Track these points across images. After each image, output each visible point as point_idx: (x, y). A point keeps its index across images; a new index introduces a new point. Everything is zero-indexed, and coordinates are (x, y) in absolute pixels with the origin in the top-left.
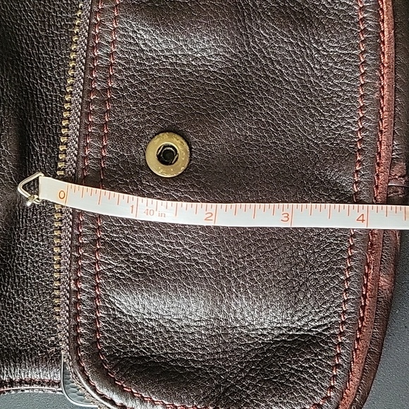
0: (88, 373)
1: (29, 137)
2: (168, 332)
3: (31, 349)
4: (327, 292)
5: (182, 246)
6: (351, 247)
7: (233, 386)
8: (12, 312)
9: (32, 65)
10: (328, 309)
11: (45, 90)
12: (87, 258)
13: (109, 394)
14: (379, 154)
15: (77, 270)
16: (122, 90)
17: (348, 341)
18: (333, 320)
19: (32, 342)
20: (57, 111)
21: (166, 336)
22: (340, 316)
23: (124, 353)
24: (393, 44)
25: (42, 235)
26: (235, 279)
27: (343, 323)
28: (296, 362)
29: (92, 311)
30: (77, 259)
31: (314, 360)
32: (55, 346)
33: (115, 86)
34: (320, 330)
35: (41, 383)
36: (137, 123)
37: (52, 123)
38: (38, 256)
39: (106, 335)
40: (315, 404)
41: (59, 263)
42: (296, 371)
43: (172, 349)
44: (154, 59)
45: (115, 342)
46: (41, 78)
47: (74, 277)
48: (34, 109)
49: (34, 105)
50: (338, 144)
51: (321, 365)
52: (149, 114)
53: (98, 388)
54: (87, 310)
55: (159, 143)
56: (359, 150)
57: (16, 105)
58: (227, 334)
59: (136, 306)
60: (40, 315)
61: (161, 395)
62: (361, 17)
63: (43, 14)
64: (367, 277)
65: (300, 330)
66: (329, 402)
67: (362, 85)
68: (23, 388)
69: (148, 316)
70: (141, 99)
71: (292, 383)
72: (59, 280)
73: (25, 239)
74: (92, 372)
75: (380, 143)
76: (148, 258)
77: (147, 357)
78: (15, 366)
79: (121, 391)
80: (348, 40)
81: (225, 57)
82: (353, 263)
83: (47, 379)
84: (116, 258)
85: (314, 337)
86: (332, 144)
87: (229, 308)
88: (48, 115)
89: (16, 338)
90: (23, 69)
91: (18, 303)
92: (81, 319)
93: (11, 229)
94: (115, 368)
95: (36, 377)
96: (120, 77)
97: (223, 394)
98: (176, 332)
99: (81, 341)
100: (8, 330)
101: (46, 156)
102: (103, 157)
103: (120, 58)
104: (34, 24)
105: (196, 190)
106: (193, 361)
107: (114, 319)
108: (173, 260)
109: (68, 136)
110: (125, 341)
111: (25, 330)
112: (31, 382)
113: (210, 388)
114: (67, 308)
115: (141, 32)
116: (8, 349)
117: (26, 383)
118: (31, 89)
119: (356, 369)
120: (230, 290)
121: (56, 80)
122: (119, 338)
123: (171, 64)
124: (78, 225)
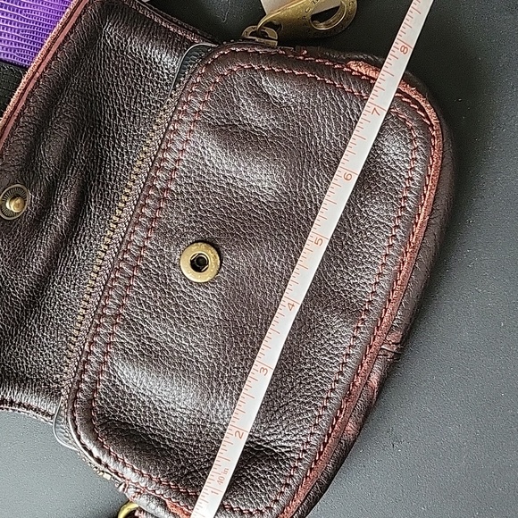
0: (78, 424)
1: (88, 197)
2: (156, 409)
3: (37, 380)
4: (299, 421)
5: (189, 342)
6: (332, 390)
7: (195, 471)
8: (30, 343)
9: (109, 134)
10: (295, 435)
11: (115, 158)
12: (105, 327)
13: (90, 446)
14: (382, 319)
15: (94, 335)
16: (178, 194)
17: (302, 468)
18: (297, 446)
19: (39, 373)
20: (120, 179)
21: (153, 412)
22: (303, 444)
23: (113, 416)
24: (425, 229)
25: (75, 284)
26: (225, 384)
27: (304, 451)
28: (255, 470)
29: (95, 373)
30: (97, 326)
31: (269, 473)
32: (58, 383)
33: (173, 189)
34: (283, 450)
35: (37, 410)
36: (183, 226)
37: (112, 189)
38: (66, 301)
39: (102, 396)
40: (258, 510)
41: (81, 323)
42: (252, 477)
43: (154, 425)
44: (214, 175)
45: (108, 404)
46: (114, 147)
47: (90, 340)
48: (100, 174)
49: (101, 170)
50: (350, 298)
51: (274, 480)
52: (195, 222)
53: (82, 438)
54: (92, 371)
55: (195, 250)
56: (366, 310)
57: (85, 168)
58: (205, 427)
59: (135, 380)
60: (53, 352)
61: (133, 461)
62: (405, 195)
63: (133, 91)
64: (337, 420)
65: (267, 444)
66: (271, 512)
67: (386, 255)
68: (20, 410)
69: (142, 391)
70: (192, 206)
71: (245, 486)
72: (77, 337)
73: (59, 283)
74: (81, 423)
75: (386, 310)
76: (157, 343)
77: (131, 425)
78: (19, 390)
79: (101, 447)
80: (387, 211)
81: (276, 192)
82: (328, 404)
83: (43, 409)
84: (130, 335)
85: (276, 454)
86: (346, 296)
87: (213, 406)
88: (111, 180)
89: (27, 367)
90: (100, 137)
91: (37, 336)
92: (85, 377)
93: (49, 273)
94: (101, 426)
95: (34, 404)
96: (179, 182)
97: (186, 475)
98: (162, 411)
99: (80, 395)
100: (22, 358)
101: (98, 217)
102: (145, 246)
103: (184, 166)
104: (122, 98)
105: (215, 299)
106: (169, 440)
107: (113, 385)
108: (178, 352)
109: (120, 217)
110: (117, 406)
111: (36, 361)
112: (29, 407)
113: (176, 467)
114: (76, 364)
115: (209, 149)
116: (17, 374)
117: (24, 407)
118: (102, 155)
119: (302, 492)
120: (218, 392)
121: (127, 152)
122: (113, 402)
123: (228, 184)
124: (106, 297)
